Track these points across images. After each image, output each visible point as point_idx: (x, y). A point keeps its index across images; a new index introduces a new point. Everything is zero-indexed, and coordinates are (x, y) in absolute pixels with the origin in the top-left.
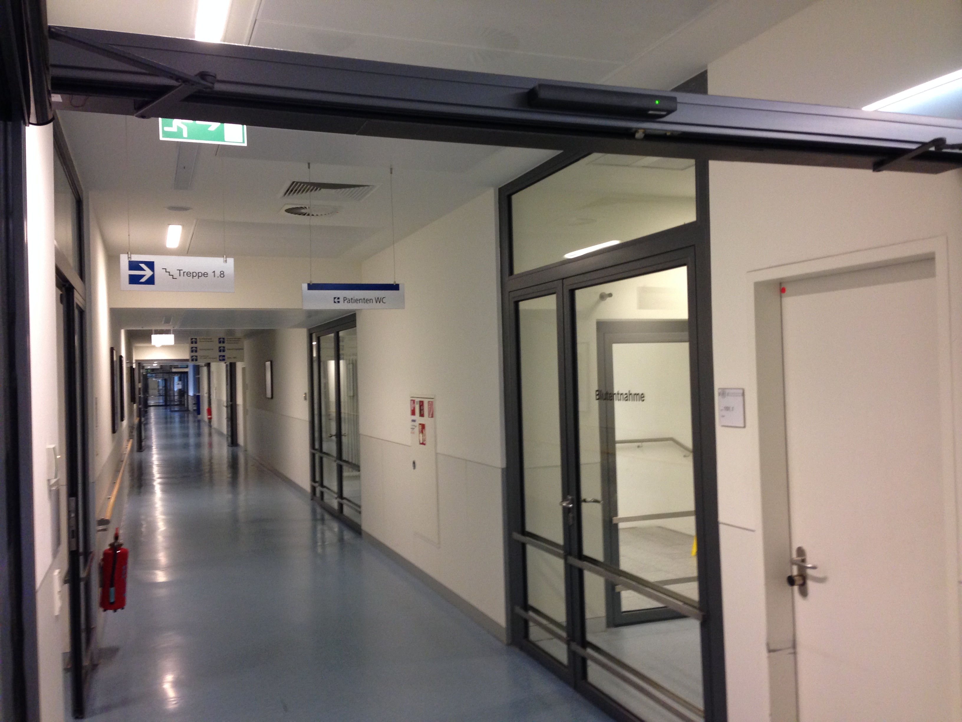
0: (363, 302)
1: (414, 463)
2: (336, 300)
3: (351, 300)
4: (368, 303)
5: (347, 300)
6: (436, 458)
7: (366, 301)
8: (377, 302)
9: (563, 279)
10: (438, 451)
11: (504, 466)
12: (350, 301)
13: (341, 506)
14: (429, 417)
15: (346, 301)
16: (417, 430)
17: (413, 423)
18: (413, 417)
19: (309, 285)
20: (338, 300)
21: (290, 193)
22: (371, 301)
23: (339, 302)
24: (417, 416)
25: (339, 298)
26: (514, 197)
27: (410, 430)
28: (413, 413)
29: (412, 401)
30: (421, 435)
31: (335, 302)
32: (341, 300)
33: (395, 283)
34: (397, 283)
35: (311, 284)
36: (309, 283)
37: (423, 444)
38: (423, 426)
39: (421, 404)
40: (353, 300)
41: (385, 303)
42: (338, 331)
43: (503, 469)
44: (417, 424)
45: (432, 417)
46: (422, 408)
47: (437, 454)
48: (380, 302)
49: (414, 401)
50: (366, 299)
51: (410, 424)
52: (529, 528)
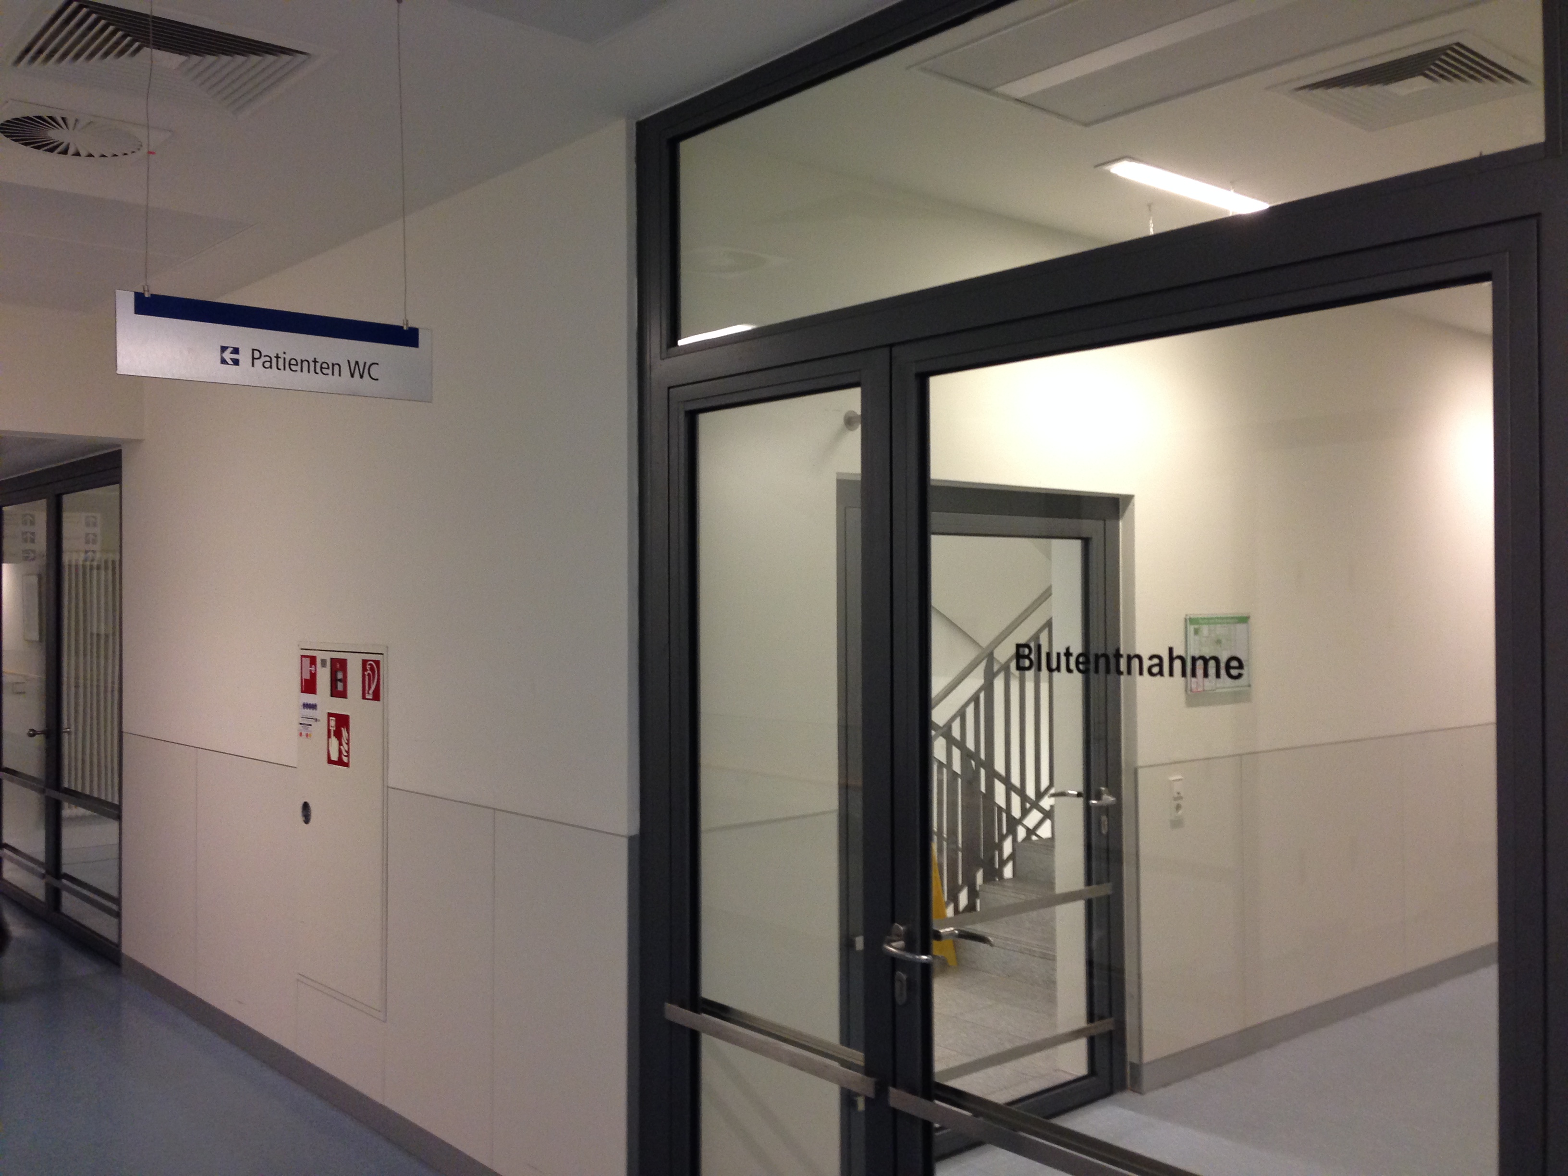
0: (312, 369)
1: (306, 807)
2: (228, 355)
3: (274, 360)
4: (327, 374)
5: (263, 359)
6: (385, 802)
7: (321, 368)
8: (352, 376)
9: (891, 346)
10: (391, 783)
11: (635, 830)
12: (271, 362)
13: (55, 895)
14: (364, 698)
15: (258, 363)
16: (320, 729)
17: (309, 712)
18: (309, 698)
19: (139, 297)
20: (235, 356)
21: (34, 59)
22: (336, 368)
23: (236, 362)
24: (323, 694)
25: (236, 351)
26: (687, 147)
27: (296, 728)
28: (309, 686)
29: (307, 661)
30: (334, 741)
31: (224, 361)
32: (244, 357)
33: (407, 324)
34: (412, 324)
35: (147, 295)
36: (141, 290)
37: (340, 762)
38: (342, 721)
39: (339, 666)
40: (281, 361)
41: (377, 380)
42: (58, 492)
43: (631, 839)
44: (321, 714)
45: (376, 697)
46: (340, 675)
47: (386, 788)
48: (361, 377)
49: (313, 660)
50: (320, 360)
51: (296, 714)
52: (710, 990)
